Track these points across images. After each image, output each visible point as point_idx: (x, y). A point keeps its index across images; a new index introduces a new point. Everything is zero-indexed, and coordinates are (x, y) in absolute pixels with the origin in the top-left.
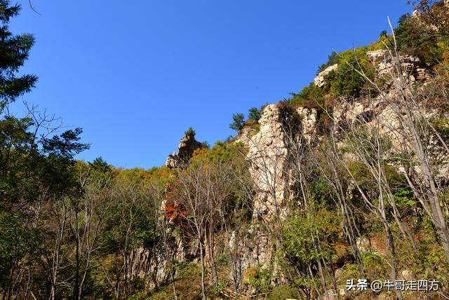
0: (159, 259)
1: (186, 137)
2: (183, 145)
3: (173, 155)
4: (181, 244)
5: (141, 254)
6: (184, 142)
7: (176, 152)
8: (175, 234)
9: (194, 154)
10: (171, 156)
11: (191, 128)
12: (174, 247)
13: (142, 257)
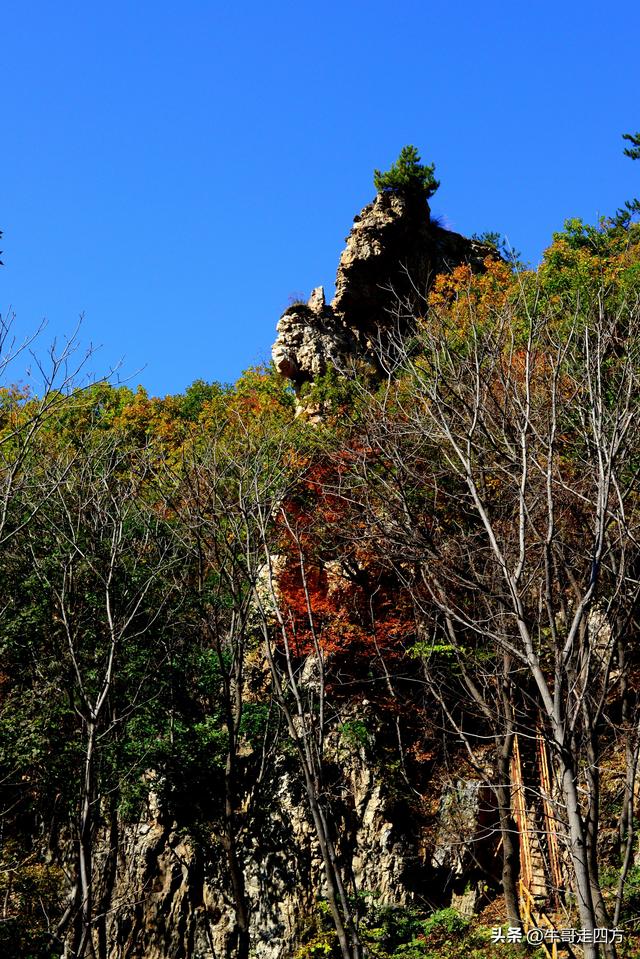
0: (252, 889)
1: (385, 205)
2: (366, 251)
3: (314, 305)
4: (375, 802)
5: (152, 855)
6: (371, 233)
7: (325, 292)
8: (340, 746)
9: (433, 298)
10: (301, 312)
11: (409, 155)
12: (341, 819)
13: (153, 871)
